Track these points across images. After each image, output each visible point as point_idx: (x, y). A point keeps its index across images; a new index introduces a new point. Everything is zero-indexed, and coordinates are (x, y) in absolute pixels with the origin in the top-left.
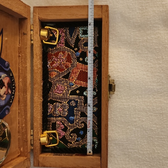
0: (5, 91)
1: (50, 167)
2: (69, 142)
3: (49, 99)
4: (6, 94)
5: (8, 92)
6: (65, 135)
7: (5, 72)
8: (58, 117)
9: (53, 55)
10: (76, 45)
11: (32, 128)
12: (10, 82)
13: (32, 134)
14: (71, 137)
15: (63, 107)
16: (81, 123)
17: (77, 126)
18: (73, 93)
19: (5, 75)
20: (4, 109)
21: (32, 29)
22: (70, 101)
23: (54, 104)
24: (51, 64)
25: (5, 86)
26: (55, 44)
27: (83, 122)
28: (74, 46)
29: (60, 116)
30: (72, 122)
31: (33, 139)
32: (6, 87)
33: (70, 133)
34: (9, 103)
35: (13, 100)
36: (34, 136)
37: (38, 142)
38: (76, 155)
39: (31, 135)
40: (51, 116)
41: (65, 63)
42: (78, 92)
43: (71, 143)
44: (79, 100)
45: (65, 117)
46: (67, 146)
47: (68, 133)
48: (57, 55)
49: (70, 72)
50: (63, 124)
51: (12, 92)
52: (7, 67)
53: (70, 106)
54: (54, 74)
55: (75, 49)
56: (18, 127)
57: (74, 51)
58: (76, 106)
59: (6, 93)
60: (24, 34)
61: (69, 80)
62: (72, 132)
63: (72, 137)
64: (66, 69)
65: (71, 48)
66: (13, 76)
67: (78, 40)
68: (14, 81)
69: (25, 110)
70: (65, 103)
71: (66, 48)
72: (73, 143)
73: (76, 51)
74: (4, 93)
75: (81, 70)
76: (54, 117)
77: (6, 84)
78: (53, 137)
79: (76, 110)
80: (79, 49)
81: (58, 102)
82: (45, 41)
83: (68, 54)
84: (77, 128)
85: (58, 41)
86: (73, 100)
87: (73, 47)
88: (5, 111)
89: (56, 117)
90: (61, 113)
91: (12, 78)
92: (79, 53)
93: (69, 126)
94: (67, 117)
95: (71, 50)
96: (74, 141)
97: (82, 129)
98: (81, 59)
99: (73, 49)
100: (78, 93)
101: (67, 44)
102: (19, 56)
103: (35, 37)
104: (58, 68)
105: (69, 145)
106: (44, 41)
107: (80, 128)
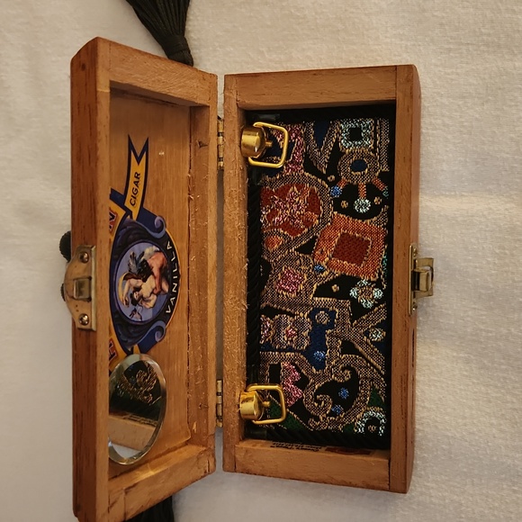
0: (154, 286)
1: (263, 475)
2: (313, 416)
3: (264, 305)
4: (157, 295)
5: (162, 289)
6: (303, 398)
7: (154, 241)
8: (286, 351)
9: (273, 194)
10: (333, 167)
11: (220, 376)
12: (165, 265)
13: (220, 391)
14: (316, 404)
15: (298, 325)
16: (343, 369)
17: (333, 376)
18: (324, 290)
19: (155, 248)
20: (152, 328)
21: (221, 131)
22: (316, 310)
23: (276, 317)
24: (270, 216)
25: (153, 274)
26: (279, 165)
27: (348, 367)
28: (326, 170)
29: (290, 349)
30: (320, 365)
31: (222, 404)
32: (155, 278)
33: (316, 394)
34: (163, 315)
35: (172, 308)
36: (225, 396)
37: (234, 412)
38: (328, 450)
39: (217, 394)
40: (268, 347)
41: (303, 215)
42: (335, 288)
43: (317, 419)
44: (337, 310)
45: (302, 352)
46: (307, 424)
47: (311, 393)
48: (283, 193)
49: (316, 237)
50: (299, 371)
51: (171, 287)
52: (158, 229)
53: (314, 324)
54: (276, 243)
55: (329, 178)
56: (185, 373)
57: (327, 182)
58: (331, 325)
59: (155, 292)
60: (201, 145)
61: (314, 257)
62: (319, 391)
63: (320, 403)
64: (306, 230)
65: (319, 175)
66: (173, 249)
67: (337, 153)
68: (176, 260)
69: (201, 333)
70: (303, 315)
71: (307, 174)
72: (323, 418)
73: (332, 184)
74: (151, 291)
75: (343, 233)
76: (274, 350)
77: (156, 271)
78: (272, 402)
79: (331, 335)
80: (338, 179)
81: (285, 312)
82: (253, 159)
83: (312, 192)
84: (333, 380)
85: (287, 158)
86: (322, 309)
87: (324, 172)
88: (153, 333)
89: (280, 351)
90: (291, 341)
91: (170, 254)
92: (340, 188)
93: (313, 375)
94: (308, 353)
95: (319, 180)
96: (325, 415)
97: (345, 385)
98: (345, 204)
99: (324, 178)
100: (335, 290)
101: (310, 166)
102: (190, 199)
103: (228, 151)
104: (285, 226)
105: (312, 423)
106: (250, 160)
107: (340, 383)
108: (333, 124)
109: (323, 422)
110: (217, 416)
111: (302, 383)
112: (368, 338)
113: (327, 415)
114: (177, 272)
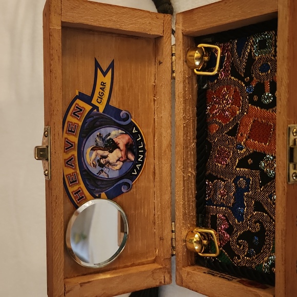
0: (120, 156)
2: (236, 255)
3: (207, 173)
4: (123, 162)
5: (127, 158)
6: (230, 241)
7: (119, 127)
8: (220, 206)
9: (213, 94)
10: (248, 72)
11: (173, 220)
12: (131, 142)
13: (173, 229)
14: (238, 247)
15: (227, 188)
16: (255, 222)
17: (248, 227)
18: (243, 163)
19: (120, 131)
20: (118, 183)
21: (174, 52)
22: (238, 178)
23: (215, 181)
24: (211, 110)
25: (119, 148)
26: (214, 73)
27: (258, 221)
28: (244, 74)
29: (222, 205)
31: (175, 239)
32: (121, 151)
33: (238, 239)
34: (130, 175)
35: (138, 172)
39: (172, 231)
40: (211, 202)
41: (230, 108)
42: (250, 161)
43: (239, 258)
44: (251, 178)
45: (229, 207)
47: (235, 238)
48: (218, 93)
49: (238, 124)
50: (228, 221)
51: (137, 157)
52: (123, 119)
53: (237, 187)
54: (214, 128)
55: (246, 80)
57: (244, 82)
58: (247, 189)
59: (121, 160)
60: (160, 63)
61: (237, 139)
62: (240, 237)
63: (240, 246)
64: (232, 119)
66: (139, 132)
68: (142, 140)
70: (231, 181)
71: (232, 78)
72: (243, 258)
73: (247, 84)
74: (117, 158)
75: (255, 120)
76: (213, 205)
77: (122, 146)
79: (247, 196)
80: (252, 79)
81: (220, 178)
82: (197, 70)
83: (236, 91)
84: (249, 230)
85: (220, 67)
86: (242, 177)
87: (243, 76)
88: (120, 186)
89: (216, 205)
90: (223, 199)
91: (135, 136)
93: (236, 225)
94: (234, 209)
95: (240, 82)
96: (243, 256)
97: (257, 234)
98: (256, 98)
99: (242, 79)
100: (250, 163)
101: (235, 73)
102: (154, 100)
103: (177, 66)
104: (220, 116)
105: (236, 260)
106: (195, 70)
107: (253, 233)
108: (249, 38)
109: (242, 260)
110: (172, 246)
111: (230, 230)
112: (271, 200)
113: (245, 256)
114: (143, 149)
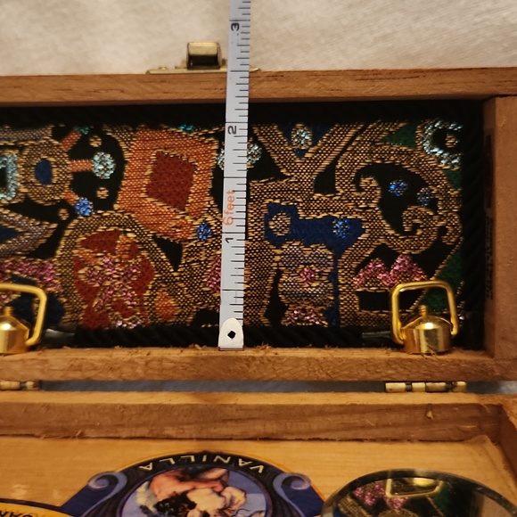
0: (209, 491)
2: (439, 238)
3: (265, 321)
4: (225, 485)
5: (219, 479)
6: (410, 254)
8: (336, 284)
9: (89, 308)
10: (47, 212)
11: (379, 387)
12: (178, 474)
13: (403, 385)
14: (419, 232)
15: (293, 262)
16: (360, 189)
17: (372, 206)
19: (142, 489)
22: (269, 235)
23: (283, 299)
24: (126, 313)
26: (43, 298)
27: (357, 181)
28: (51, 222)
29: (333, 277)
30: (356, 227)
31: (426, 382)
32: (194, 489)
33: (403, 233)
34: (264, 476)
35: (256, 463)
36: (412, 376)
39: (409, 390)
40: (332, 313)
41: (120, 258)
43: (443, 230)
44: (267, 201)
45: (337, 257)
46: (453, 247)
47: (400, 243)
48: (88, 293)
49: (154, 237)
50: (367, 261)
51: (220, 465)
52: (110, 484)
53: (291, 238)
54: (165, 303)
55: (64, 218)
57: (69, 220)
58: (291, 211)
59: (219, 488)
61: (186, 240)
62: (397, 226)
63: (416, 226)
64: (144, 253)
65: (58, 234)
66: (155, 461)
67: (27, 207)
68: (176, 457)
70: (278, 255)
71: (59, 252)
72: (440, 220)
73: (73, 214)
75: (147, 193)
76: (337, 302)
77: (181, 488)
78: (421, 303)
79: (306, 210)
80: (65, 203)
81: (275, 285)
83: (85, 244)
84: (378, 204)
85: (34, 284)
86: (267, 225)
87: (54, 226)
89: (336, 293)
90: (320, 274)
93: (371, 238)
94: (338, 247)
95: (67, 233)
96: (436, 218)
97: (384, 185)
98: (103, 193)
99: (63, 226)
101: (46, 250)
102: (81, 436)
103: (9, 374)
104: (140, 287)
105: (449, 239)
106: (31, 342)
107: (382, 194)
109: (448, 219)
111: (386, 255)
112: (306, 151)
113: (436, 214)
114: (196, 455)
